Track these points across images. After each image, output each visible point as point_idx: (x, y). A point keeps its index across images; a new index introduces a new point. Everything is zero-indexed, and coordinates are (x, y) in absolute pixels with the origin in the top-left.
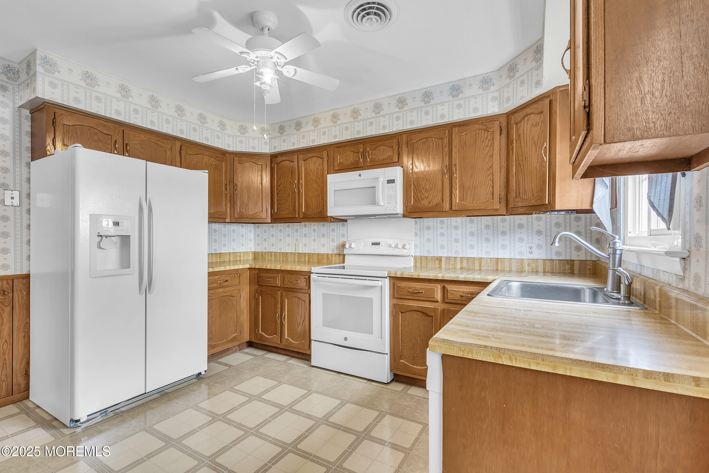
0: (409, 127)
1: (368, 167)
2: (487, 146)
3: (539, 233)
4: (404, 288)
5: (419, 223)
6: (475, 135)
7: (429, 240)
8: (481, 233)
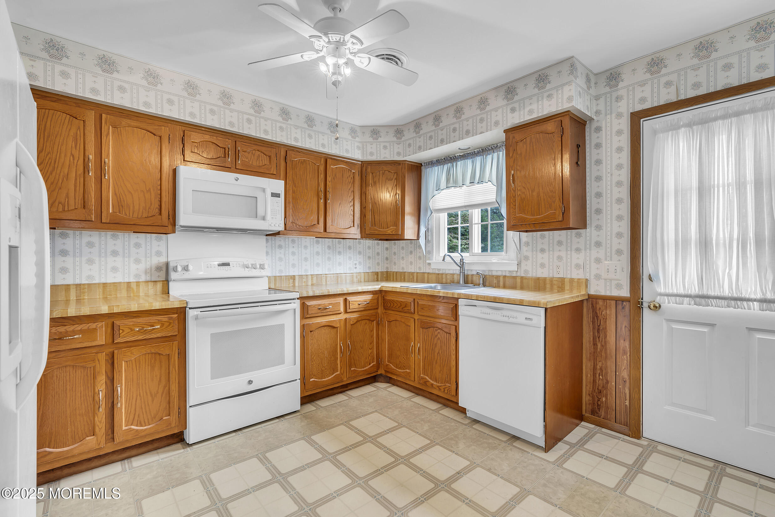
0: (293, 143)
1: (238, 170)
2: (350, 182)
3: (360, 253)
4: (314, 307)
5: (270, 241)
6: (343, 171)
7: (280, 259)
8: (325, 252)
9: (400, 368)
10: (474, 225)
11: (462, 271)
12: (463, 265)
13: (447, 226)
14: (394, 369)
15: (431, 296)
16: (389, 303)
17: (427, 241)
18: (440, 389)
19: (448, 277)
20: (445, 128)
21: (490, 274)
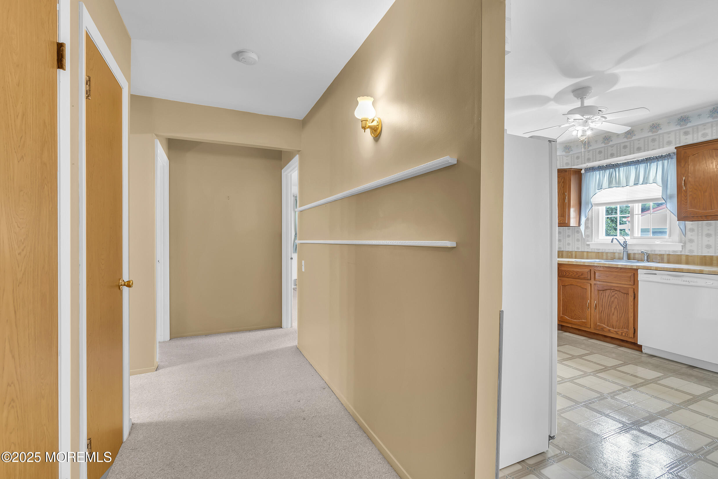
9: (575, 319)
10: (635, 216)
11: (625, 250)
12: (626, 245)
13: (605, 216)
14: (569, 320)
15: (607, 267)
16: (564, 272)
17: (586, 227)
18: (617, 334)
19: (609, 255)
20: (616, 146)
21: (653, 253)
